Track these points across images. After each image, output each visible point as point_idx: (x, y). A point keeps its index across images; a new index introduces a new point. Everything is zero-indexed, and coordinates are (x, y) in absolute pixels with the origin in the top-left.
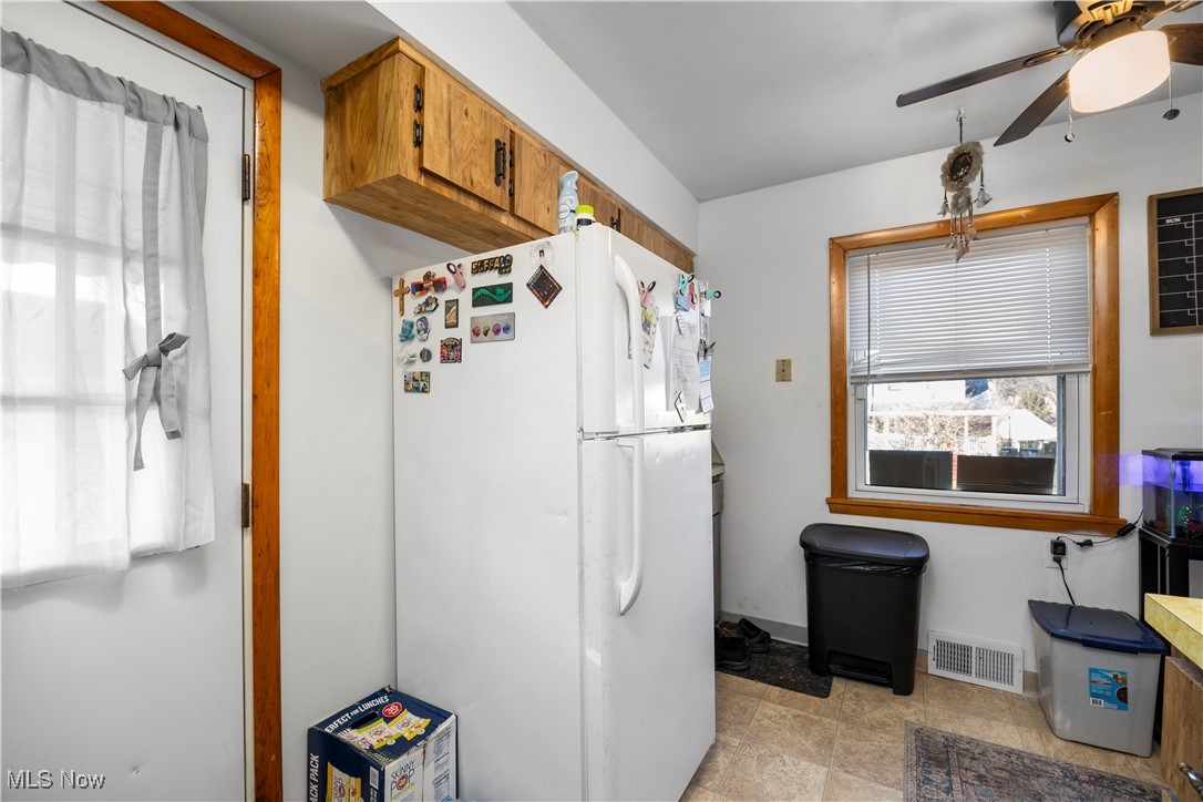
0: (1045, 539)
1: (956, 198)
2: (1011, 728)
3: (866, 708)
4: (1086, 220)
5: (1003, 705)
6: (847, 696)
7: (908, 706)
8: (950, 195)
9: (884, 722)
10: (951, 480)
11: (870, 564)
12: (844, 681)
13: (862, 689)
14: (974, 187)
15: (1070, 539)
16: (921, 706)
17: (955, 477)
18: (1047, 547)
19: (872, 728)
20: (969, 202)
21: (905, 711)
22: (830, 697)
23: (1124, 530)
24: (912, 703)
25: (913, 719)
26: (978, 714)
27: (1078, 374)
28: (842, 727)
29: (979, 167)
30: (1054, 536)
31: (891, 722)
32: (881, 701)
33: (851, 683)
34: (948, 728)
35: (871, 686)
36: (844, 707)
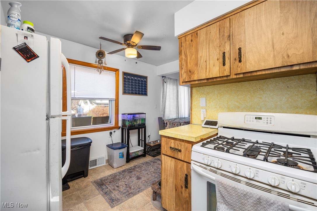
0: (109, 132)
1: (99, 61)
2: (108, 171)
3: (81, 184)
4: (115, 72)
5: (104, 168)
6: (74, 185)
7: (89, 178)
8: (98, 60)
9: (87, 185)
10: (91, 123)
11: (80, 147)
12: (71, 182)
13: (77, 181)
14: (103, 60)
15: (112, 131)
16: (91, 177)
17: (92, 122)
18: (109, 133)
19: (85, 187)
20: (102, 63)
21: (89, 180)
22: (71, 188)
23: (119, 128)
24: (89, 177)
25: (92, 180)
26: (102, 172)
27: (113, 100)
28: (79, 192)
29: (105, 57)
30: (110, 131)
31: (88, 184)
32: (83, 181)
33: (73, 181)
34: (99, 178)
35: (78, 179)
36: (76, 188)
